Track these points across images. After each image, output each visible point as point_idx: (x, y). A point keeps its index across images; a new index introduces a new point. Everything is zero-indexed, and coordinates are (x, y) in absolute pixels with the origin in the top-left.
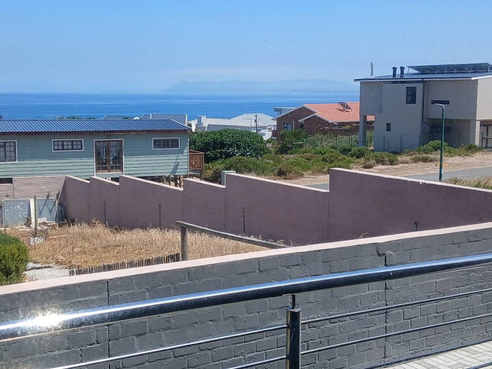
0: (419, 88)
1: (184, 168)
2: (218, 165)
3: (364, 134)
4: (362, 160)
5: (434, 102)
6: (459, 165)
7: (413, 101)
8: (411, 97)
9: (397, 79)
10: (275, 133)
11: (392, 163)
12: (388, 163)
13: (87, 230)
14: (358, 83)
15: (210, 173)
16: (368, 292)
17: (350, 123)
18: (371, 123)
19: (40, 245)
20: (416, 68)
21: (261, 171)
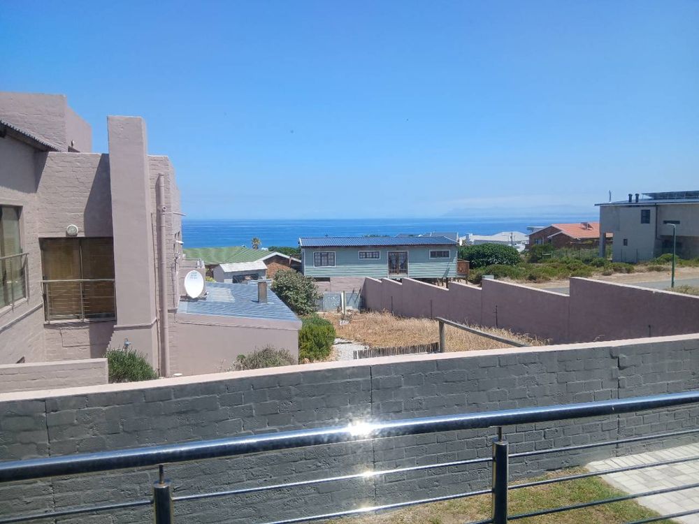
0: (653, 210)
1: (453, 272)
2: (480, 271)
3: (604, 247)
4: (602, 269)
5: (665, 222)
6: (689, 274)
7: (648, 222)
8: (645, 218)
9: (632, 204)
10: (527, 247)
11: (629, 271)
12: (625, 271)
13: (379, 317)
14: (599, 207)
15: (474, 276)
16: (601, 390)
17: (592, 239)
18: (610, 239)
19: (345, 326)
20: (651, 195)
21: (514, 276)
